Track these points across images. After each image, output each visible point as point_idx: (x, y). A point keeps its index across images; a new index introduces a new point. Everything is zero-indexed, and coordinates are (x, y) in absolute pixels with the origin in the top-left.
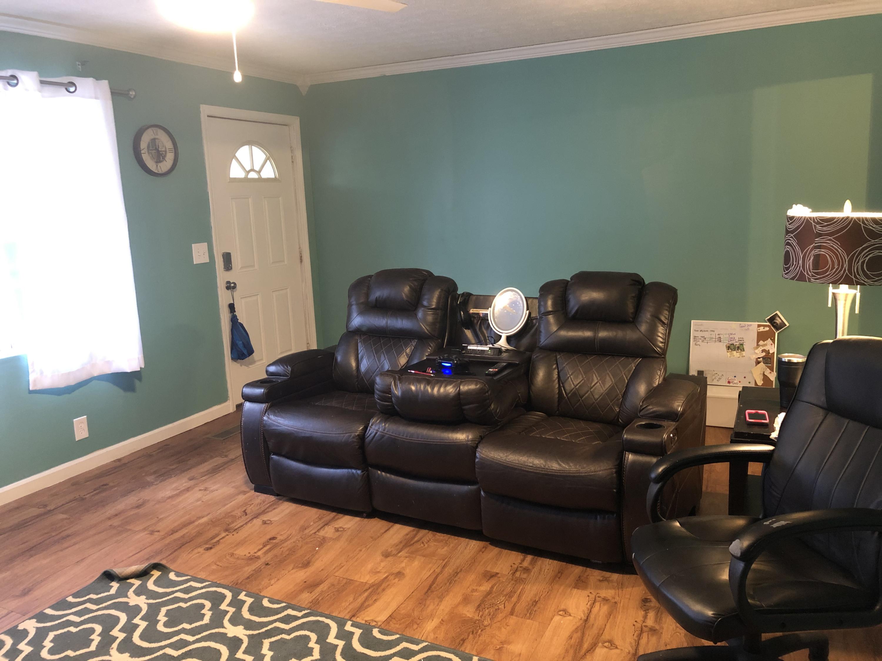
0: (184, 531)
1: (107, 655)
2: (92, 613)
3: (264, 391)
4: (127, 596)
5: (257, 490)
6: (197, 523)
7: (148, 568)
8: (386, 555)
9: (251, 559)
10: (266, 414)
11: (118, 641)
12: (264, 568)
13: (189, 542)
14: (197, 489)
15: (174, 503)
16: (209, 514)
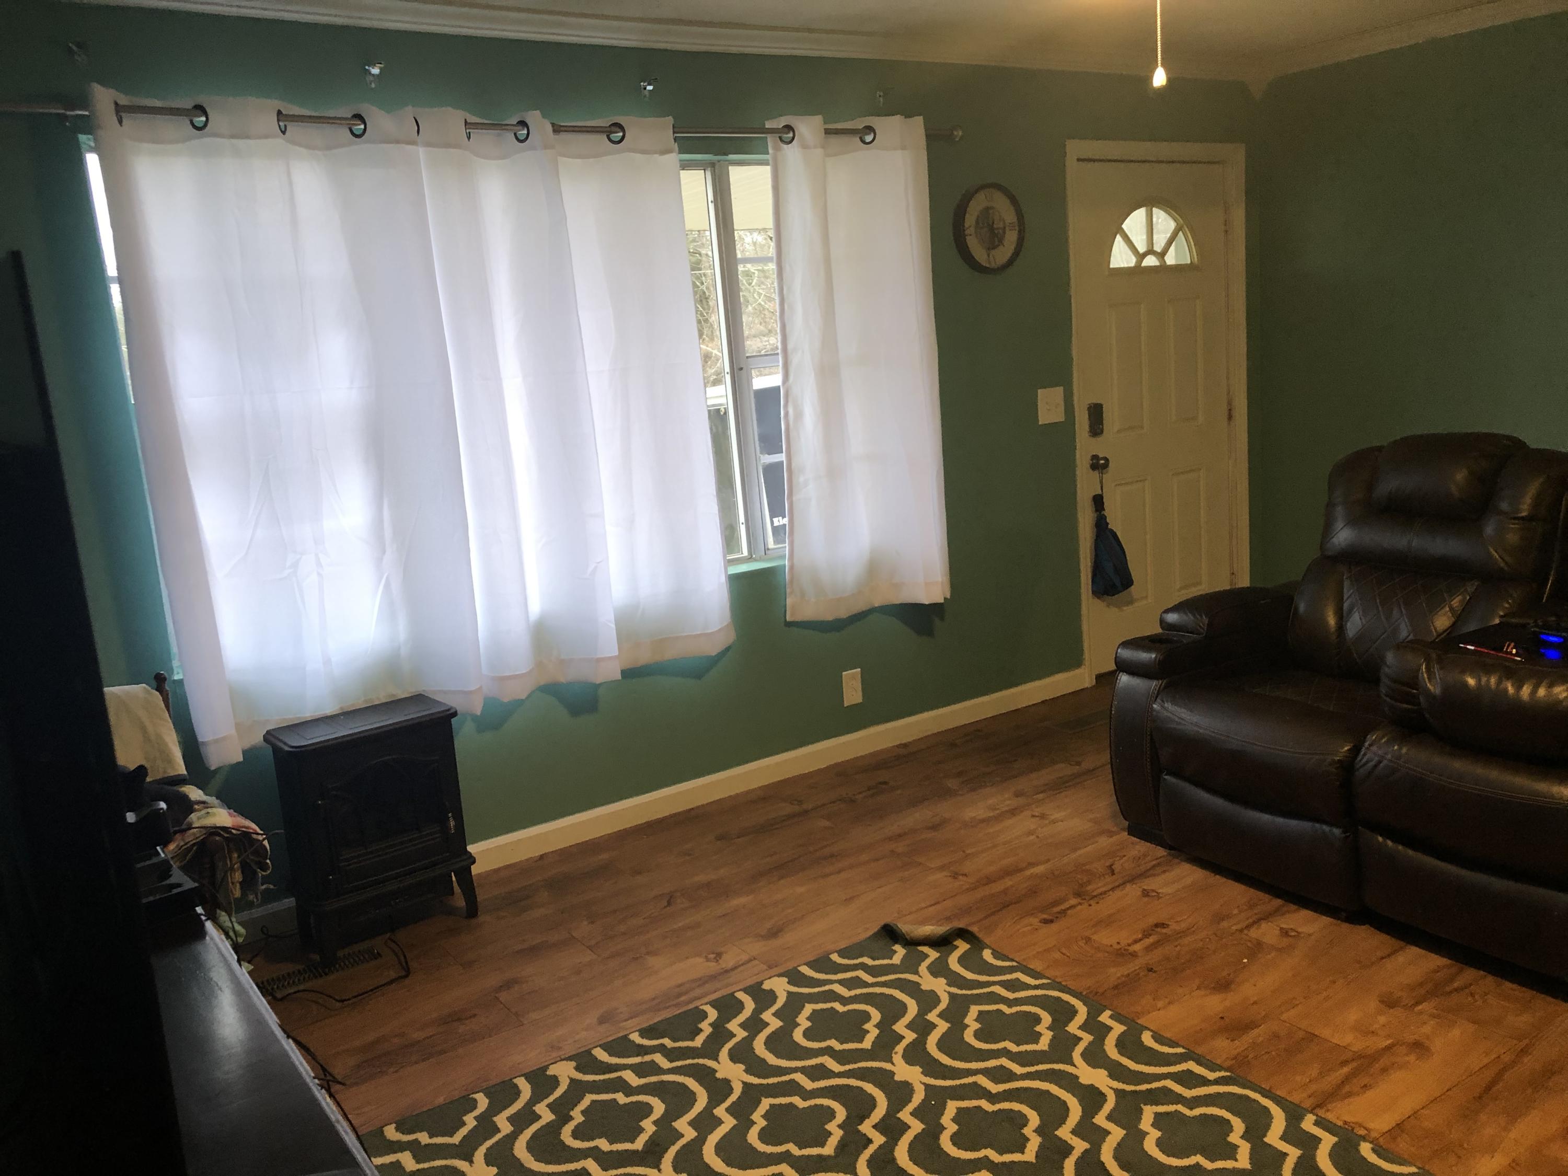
0: (1008, 882)
1: (888, 1062)
2: (866, 987)
3: (1156, 657)
4: (916, 973)
5: (1132, 831)
6: (1028, 873)
7: (950, 934)
8: (1389, 1002)
9: (1122, 955)
10: (1158, 700)
11: (904, 1043)
12: (1145, 976)
13: (1015, 903)
14: (1028, 813)
15: (991, 830)
16: (1048, 860)
